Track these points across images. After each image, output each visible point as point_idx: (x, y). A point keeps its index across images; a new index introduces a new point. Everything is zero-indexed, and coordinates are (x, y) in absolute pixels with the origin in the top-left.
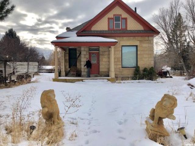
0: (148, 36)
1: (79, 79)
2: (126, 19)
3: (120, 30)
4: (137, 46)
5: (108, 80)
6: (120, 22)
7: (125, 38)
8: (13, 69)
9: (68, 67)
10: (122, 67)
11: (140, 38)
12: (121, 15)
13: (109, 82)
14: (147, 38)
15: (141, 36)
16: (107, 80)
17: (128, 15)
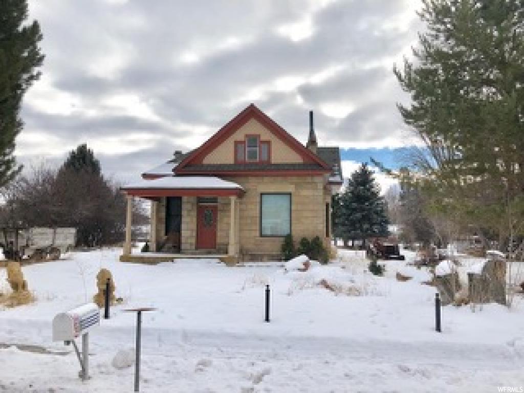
0: (312, 176)
1: (166, 258)
2: (268, 143)
3: (256, 164)
4: (290, 194)
5: (222, 260)
6: (258, 148)
7: (266, 179)
8: (27, 242)
9: (163, 232)
10: (261, 236)
11: (295, 179)
12: (259, 136)
13: (223, 264)
14: (309, 179)
15: (298, 176)
16: (218, 260)
17: (273, 136)
